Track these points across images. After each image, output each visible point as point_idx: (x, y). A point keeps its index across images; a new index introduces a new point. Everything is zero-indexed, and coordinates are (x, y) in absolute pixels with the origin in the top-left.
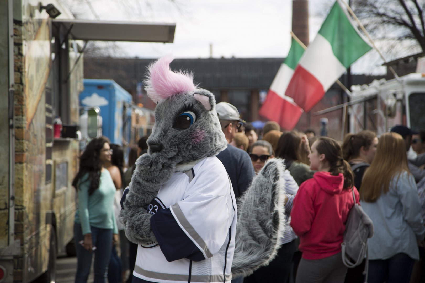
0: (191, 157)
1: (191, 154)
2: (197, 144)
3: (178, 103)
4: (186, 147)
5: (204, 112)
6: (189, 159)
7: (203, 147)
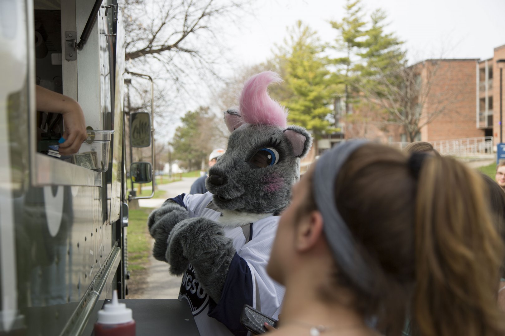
0: (257, 206)
1: (258, 202)
2: (270, 192)
3: (263, 134)
5: (290, 157)
6: (252, 208)
7: (275, 199)
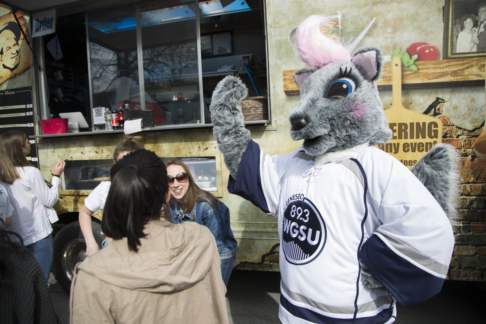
1: (348, 134)
2: (357, 120)
3: (331, 69)
4: (342, 123)
5: (366, 81)
6: (344, 142)
7: (364, 126)
